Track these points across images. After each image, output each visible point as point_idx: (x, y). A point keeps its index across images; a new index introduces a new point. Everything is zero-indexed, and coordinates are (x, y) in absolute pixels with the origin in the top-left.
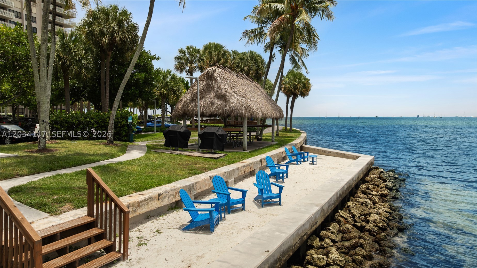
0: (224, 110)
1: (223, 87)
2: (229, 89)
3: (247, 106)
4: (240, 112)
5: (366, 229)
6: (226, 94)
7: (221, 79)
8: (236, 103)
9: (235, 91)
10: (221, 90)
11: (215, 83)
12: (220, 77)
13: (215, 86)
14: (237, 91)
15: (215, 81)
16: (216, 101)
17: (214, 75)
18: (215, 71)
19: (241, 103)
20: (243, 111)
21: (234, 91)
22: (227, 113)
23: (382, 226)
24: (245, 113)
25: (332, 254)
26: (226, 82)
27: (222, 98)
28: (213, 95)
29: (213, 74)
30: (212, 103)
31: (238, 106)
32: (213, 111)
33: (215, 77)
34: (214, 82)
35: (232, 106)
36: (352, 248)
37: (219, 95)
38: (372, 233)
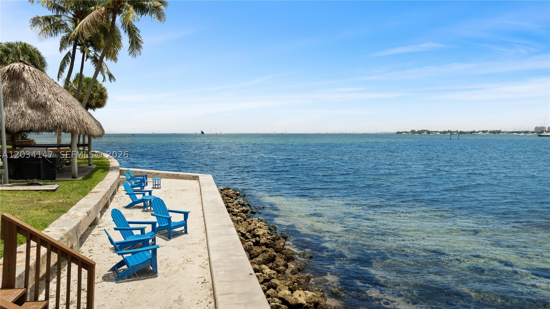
0: (44, 125)
1: (39, 92)
2: (50, 96)
3: (78, 120)
4: (68, 127)
5: (262, 243)
6: (46, 103)
7: (35, 81)
8: (63, 116)
9: (59, 99)
10: (37, 97)
11: (25, 86)
12: (33, 78)
13: (25, 90)
14: (62, 99)
15: (26, 83)
16: (29, 111)
17: (22, 75)
18: (24, 70)
19: (69, 115)
20: (74, 126)
21: (57, 100)
22: (49, 128)
23: (272, 238)
24: (76, 129)
25: (265, 269)
26: (44, 86)
27: (39, 108)
28: (22, 103)
29: (22, 73)
30: (23, 115)
31: (66, 120)
32: (25, 126)
33: (26, 79)
34: (23, 84)
35: (56, 119)
36: (267, 262)
37: (34, 104)
38: (270, 246)
